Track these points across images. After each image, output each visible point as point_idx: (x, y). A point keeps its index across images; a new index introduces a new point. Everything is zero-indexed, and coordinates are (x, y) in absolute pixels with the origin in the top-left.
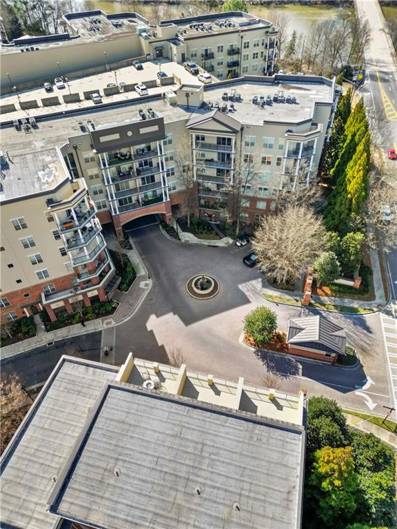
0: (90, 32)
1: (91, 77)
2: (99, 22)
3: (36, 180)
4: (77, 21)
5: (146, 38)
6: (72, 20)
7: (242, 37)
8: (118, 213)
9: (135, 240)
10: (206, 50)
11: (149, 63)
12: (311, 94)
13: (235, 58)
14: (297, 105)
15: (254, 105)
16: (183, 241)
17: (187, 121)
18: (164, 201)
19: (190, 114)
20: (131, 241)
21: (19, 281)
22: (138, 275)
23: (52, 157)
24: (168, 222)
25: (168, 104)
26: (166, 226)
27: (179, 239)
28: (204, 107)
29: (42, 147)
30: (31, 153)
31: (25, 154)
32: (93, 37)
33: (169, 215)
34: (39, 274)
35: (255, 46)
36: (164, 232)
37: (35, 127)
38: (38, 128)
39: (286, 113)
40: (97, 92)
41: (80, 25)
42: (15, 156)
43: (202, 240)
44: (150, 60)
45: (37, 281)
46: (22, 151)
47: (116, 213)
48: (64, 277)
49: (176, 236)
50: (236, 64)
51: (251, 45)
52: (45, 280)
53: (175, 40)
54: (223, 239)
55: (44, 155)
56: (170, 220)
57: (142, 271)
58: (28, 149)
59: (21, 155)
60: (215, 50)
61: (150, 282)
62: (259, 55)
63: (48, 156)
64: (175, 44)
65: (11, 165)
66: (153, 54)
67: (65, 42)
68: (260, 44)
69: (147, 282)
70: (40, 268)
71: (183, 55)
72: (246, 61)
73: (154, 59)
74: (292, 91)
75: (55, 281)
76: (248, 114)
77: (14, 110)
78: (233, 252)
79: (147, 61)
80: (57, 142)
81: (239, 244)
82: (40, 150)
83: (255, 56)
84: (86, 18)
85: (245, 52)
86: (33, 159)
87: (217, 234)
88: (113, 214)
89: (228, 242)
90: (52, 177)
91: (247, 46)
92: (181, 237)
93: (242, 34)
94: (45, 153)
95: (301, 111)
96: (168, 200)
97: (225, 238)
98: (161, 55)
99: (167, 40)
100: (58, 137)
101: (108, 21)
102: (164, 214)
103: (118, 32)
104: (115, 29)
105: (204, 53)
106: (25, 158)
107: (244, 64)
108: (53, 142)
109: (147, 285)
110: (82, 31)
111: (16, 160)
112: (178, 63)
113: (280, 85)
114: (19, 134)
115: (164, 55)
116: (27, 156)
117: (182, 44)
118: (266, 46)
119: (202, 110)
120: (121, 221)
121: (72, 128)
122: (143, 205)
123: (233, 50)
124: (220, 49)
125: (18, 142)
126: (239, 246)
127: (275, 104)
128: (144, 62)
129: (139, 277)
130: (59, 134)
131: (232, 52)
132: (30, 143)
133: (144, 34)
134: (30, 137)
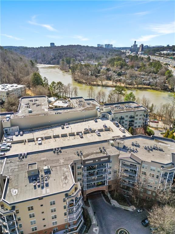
0: (79, 106)
1: (78, 124)
2: (82, 102)
3: (61, 181)
4: (74, 100)
5: (99, 111)
6: (72, 100)
7: (135, 113)
8: (86, 189)
9: (91, 201)
10: (121, 117)
11: (100, 119)
12: (169, 147)
13: (132, 119)
14: (163, 152)
15: (145, 150)
16: (112, 205)
17: (119, 155)
18: (106, 185)
19: (119, 151)
20: (89, 201)
21: (45, 226)
22: (92, 224)
23: (67, 169)
24: (106, 193)
25: (110, 145)
26: (105, 195)
27: (111, 204)
28: (125, 148)
29: (63, 163)
30: (59, 166)
31: (57, 166)
32: (80, 108)
33: (107, 191)
34: (53, 223)
35: (140, 115)
36: (103, 198)
37: (60, 152)
38: (61, 152)
39: (159, 156)
40: (81, 132)
41: (75, 102)
42: (53, 167)
43: (121, 206)
44: (100, 118)
45: (52, 226)
46: (56, 164)
47: (85, 189)
48: (63, 224)
49: (109, 201)
50: (133, 121)
51: (139, 115)
52: (55, 225)
53: (110, 113)
54: (131, 207)
55: (64, 167)
56: (107, 193)
57: (94, 222)
58: (58, 164)
59: (55, 166)
60: (125, 117)
61: (97, 228)
62: (142, 118)
63: (65, 168)
64: (109, 114)
65: (52, 172)
66: (101, 116)
67: (70, 110)
68: (142, 115)
69: (96, 228)
70: (55, 220)
71: (113, 118)
72: (136, 120)
73: (101, 118)
74: (160, 144)
75: (58, 226)
76: (143, 154)
77: (51, 138)
78: (136, 215)
79: (99, 118)
80: (69, 160)
81: (139, 211)
82: (62, 164)
83: (140, 119)
84: (77, 99)
85: (136, 117)
86: (60, 169)
87: (128, 203)
88: (84, 190)
89: (133, 209)
90: (67, 181)
91: (137, 115)
92: (111, 203)
93: (136, 112)
94: (64, 166)
95: (165, 156)
96: (107, 184)
97: (132, 206)
98: (104, 117)
99: (107, 112)
100: (69, 158)
101: (85, 101)
102: (105, 190)
103: (89, 107)
104: (88, 105)
105: (120, 117)
106: (56, 168)
107: (135, 121)
108: (67, 161)
109: (96, 230)
110: (76, 105)
111: (53, 169)
112: (111, 121)
113: (154, 140)
114: (55, 155)
115: (105, 117)
116: (57, 167)
117: (112, 115)
118: (145, 116)
119: (124, 149)
120: (87, 192)
121: (74, 153)
122: (97, 186)
123: (132, 117)
124: (127, 116)
125: (55, 159)
126: (139, 212)
127: (154, 150)
128: (97, 119)
129: (93, 224)
130: (69, 156)
131: (131, 117)
132: (58, 160)
133: (99, 110)
134: (58, 157)
